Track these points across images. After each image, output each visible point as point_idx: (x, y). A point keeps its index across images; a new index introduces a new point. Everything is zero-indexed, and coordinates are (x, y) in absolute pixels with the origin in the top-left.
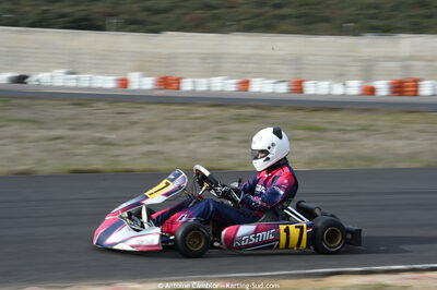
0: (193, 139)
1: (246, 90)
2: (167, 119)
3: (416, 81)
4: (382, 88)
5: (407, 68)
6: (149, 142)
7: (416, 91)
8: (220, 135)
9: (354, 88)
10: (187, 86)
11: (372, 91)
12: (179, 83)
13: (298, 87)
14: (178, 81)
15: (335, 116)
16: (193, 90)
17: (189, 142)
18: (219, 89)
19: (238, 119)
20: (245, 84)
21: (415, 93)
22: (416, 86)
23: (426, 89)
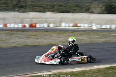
3: (36, 24)
4: (27, 26)
7: (36, 26)
9: (20, 26)
11: (25, 26)
13: (5, 25)
21: (35, 27)
22: (36, 25)
23: (38, 26)
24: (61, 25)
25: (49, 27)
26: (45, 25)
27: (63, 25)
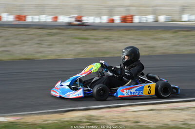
0: (26, 44)
1: (56, 21)
2: (17, 35)
3: (132, 16)
4: (117, 19)
5: (128, 10)
6: (4, 46)
7: (132, 21)
8: (39, 42)
9: (104, 20)
10: (29, 19)
11: (113, 21)
12: (25, 18)
14: (25, 17)
15: (94, 33)
16: (32, 21)
17: (24, 46)
18: (44, 20)
19: (49, 35)
20: (56, 18)
21: (132, 22)
22: (132, 18)
23: (136, 20)
24: (181, 18)
25: (157, 21)
26: (150, 18)
27: (185, 17)
